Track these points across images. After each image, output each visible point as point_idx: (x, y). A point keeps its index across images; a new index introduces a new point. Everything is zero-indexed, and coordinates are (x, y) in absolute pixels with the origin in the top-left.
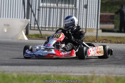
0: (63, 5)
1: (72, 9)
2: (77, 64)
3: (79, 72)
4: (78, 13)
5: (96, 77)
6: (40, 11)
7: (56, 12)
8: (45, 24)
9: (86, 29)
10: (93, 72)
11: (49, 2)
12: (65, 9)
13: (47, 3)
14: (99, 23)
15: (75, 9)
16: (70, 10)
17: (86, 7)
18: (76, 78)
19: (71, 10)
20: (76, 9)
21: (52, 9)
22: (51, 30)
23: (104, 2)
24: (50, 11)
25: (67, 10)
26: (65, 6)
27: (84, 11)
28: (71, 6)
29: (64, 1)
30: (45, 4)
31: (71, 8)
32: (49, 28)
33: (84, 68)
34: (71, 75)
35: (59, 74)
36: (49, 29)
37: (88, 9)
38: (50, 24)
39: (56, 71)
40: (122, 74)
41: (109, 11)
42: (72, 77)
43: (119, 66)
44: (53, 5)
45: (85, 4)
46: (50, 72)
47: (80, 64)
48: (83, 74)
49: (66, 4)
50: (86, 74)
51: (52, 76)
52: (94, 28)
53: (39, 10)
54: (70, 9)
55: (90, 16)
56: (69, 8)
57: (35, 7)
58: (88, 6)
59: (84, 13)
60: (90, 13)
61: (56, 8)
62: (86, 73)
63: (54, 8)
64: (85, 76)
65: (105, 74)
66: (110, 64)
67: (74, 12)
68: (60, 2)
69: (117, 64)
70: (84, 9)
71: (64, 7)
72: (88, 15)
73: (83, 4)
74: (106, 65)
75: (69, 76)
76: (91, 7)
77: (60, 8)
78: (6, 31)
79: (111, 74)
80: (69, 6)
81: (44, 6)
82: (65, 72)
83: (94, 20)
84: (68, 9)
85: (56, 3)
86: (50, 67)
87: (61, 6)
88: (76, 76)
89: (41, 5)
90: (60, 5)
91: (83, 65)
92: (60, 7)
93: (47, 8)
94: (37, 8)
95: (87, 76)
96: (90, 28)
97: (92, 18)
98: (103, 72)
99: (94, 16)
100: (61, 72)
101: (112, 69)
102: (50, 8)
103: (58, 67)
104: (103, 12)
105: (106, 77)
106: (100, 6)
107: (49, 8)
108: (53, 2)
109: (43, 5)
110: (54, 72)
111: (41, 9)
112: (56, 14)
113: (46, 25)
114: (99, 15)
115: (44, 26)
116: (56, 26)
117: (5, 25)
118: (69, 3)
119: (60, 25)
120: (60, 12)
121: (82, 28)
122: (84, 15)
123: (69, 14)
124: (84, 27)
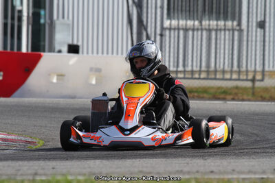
0: (213, 23)
1: (233, 30)
4: (245, 38)
6: (164, 37)
7: (199, 38)
8: (176, 64)
9: (263, 72)
11: (184, 17)
12: (219, 32)
13: (178, 20)
15: (238, 30)
16: (227, 32)
17: (262, 25)
19: (231, 32)
20: (241, 31)
21: (191, 33)
22: (190, 76)
24: (185, 38)
25: (223, 32)
26: (217, 25)
27: (258, 34)
28: (229, 23)
29: (214, 14)
30: (174, 23)
31: (230, 27)
32: (184, 72)
36: (185, 75)
37: (267, 29)
38: (186, 63)
44: (192, 22)
45: (259, 20)
49: (220, 20)
53: (161, 35)
54: (229, 30)
55: (271, 44)
56: (227, 28)
57: (153, 29)
58: (267, 25)
59: (258, 38)
60: (272, 39)
61: (198, 29)
63: (193, 30)
67: (236, 38)
68: (207, 17)
70: (259, 30)
71: (215, 27)
72: (267, 44)
73: (254, 20)
76: (272, 24)
77: (206, 29)
78: (94, 82)
80: (225, 25)
81: (173, 27)
84: (225, 30)
85: (197, 19)
87: (209, 25)
89: (167, 23)
90: (207, 22)
92: (207, 27)
93: (179, 29)
94: (158, 32)
96: (271, 69)
102: (186, 30)
107: (183, 29)
109: (170, 24)
111: (167, 32)
112: (199, 43)
113: (178, 66)
115: (175, 69)
116: (198, 69)
117: (91, 69)
118: (226, 19)
119: (208, 65)
120: (206, 38)
121: (255, 71)
122: (258, 43)
123: (227, 42)
124: (259, 68)
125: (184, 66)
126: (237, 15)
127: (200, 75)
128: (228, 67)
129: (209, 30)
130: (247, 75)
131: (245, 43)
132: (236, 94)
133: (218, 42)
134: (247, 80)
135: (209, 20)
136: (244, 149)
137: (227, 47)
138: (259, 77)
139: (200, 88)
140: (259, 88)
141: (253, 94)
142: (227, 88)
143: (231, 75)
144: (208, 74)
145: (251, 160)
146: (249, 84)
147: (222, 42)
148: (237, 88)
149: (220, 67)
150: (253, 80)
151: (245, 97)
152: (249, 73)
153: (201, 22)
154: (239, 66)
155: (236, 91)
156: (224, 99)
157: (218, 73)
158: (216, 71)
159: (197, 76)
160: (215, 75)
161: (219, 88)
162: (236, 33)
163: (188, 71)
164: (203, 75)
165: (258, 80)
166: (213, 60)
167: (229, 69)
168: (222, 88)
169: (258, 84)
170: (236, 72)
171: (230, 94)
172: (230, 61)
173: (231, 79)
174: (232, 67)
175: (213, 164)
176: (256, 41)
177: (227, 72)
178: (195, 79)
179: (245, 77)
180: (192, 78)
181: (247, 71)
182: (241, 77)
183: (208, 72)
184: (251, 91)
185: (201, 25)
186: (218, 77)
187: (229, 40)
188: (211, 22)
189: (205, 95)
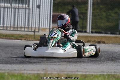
0: (17, 5)
1: (26, 9)
2: (31, 62)
3: (32, 70)
4: (31, 12)
5: (49, 74)
7: (10, 11)
9: (39, 28)
10: (45, 69)
11: (3, 2)
12: (19, 9)
13: (1, 3)
14: (51, 23)
15: (28, 9)
16: (23, 10)
17: (39, 7)
18: (29, 76)
19: (25, 10)
20: (29, 9)
21: (6, 9)
22: (6, 29)
23: (56, 2)
24: (4, 11)
25: (21, 10)
26: (19, 6)
27: (37, 11)
28: (24, 6)
29: (17, 1)
31: (24, 7)
32: (3, 27)
33: (37, 65)
34: (25, 73)
35: (12, 72)
36: (3, 28)
37: (41, 9)
38: (4, 23)
39: (10, 69)
40: (73, 72)
41: (61, 11)
42: (26, 75)
43: (70, 64)
44: (7, 5)
45: (37, 4)
46: (4, 70)
47: (34, 62)
48: (36, 72)
49: (20, 4)
50: (39, 72)
51: (6, 74)
52: (46, 27)
54: (24, 9)
55: (43, 15)
56: (23, 7)
58: (41, 7)
59: (37, 13)
60: (43, 13)
61: (10, 8)
62: (39, 70)
63: (8, 8)
64: (38, 73)
65: (57, 71)
66: (62, 62)
67: (27, 12)
68: (14, 2)
69: (68, 62)
70: (37, 9)
71: (18, 7)
72: (41, 15)
73: (35, 4)
74: (58, 63)
75: (23, 74)
76: (43, 7)
77: (13, 8)
79: (63, 71)
80: (22, 6)
82: (19, 70)
83: (46, 20)
84: (22, 8)
85: (9, 3)
86: (4, 65)
87: (15, 6)
88: (29, 73)
90: (14, 5)
91: (36, 63)
92: (14, 7)
93: (1, 7)
95: (40, 73)
96: (42, 27)
97: (45, 17)
98: (55, 70)
99: (47, 16)
100: (15, 70)
101: (64, 67)
102: (4, 8)
103: (12, 65)
104: (55, 12)
105: (58, 74)
106: (52, 6)
107: (3, 7)
108: (7, 2)
110: (8, 70)
112: (10, 14)
114: (52, 15)
116: (10, 26)
118: (22, 4)
119: (14, 24)
120: (13, 12)
121: (35, 28)
122: (37, 15)
123: (23, 14)
124: (37, 26)
125: (3, 24)
126: (28, 2)
127: (10, 28)
128: (23, 25)
129: (15, 9)
130: (32, 29)
131: (31, 15)
132: (26, 38)
133: (19, 13)
134: (32, 31)
135: (15, 4)
136: (30, 61)
137: (23, 16)
138: (37, 30)
139: (10, 34)
140: (37, 35)
141: (34, 38)
142: (22, 35)
143: (25, 29)
144: (14, 29)
145: (33, 65)
146: (32, 33)
147: (21, 14)
148: (27, 35)
149: (19, 25)
150: (34, 32)
151: (30, 39)
152: (33, 29)
153: (11, 5)
154: (28, 25)
155: (27, 36)
156: (21, 40)
157: (18, 28)
158: (17, 27)
159: (9, 29)
160: (17, 29)
161: (19, 35)
162: (27, 10)
163: (5, 27)
164: (12, 29)
165: (37, 32)
166: (16, 22)
167: (24, 26)
168: (20, 35)
169: (36, 33)
170: (26, 28)
171: (24, 38)
172: (24, 23)
173: (24, 31)
174: (25, 25)
175: (15, 67)
176: (36, 14)
177: (23, 27)
178: (8, 30)
179: (31, 30)
180: (7, 30)
181: (32, 28)
182: (29, 30)
183: (14, 27)
184: (33, 36)
185: (11, 6)
186: (18, 30)
187: (24, 13)
188: (16, 5)
189: (12, 38)
